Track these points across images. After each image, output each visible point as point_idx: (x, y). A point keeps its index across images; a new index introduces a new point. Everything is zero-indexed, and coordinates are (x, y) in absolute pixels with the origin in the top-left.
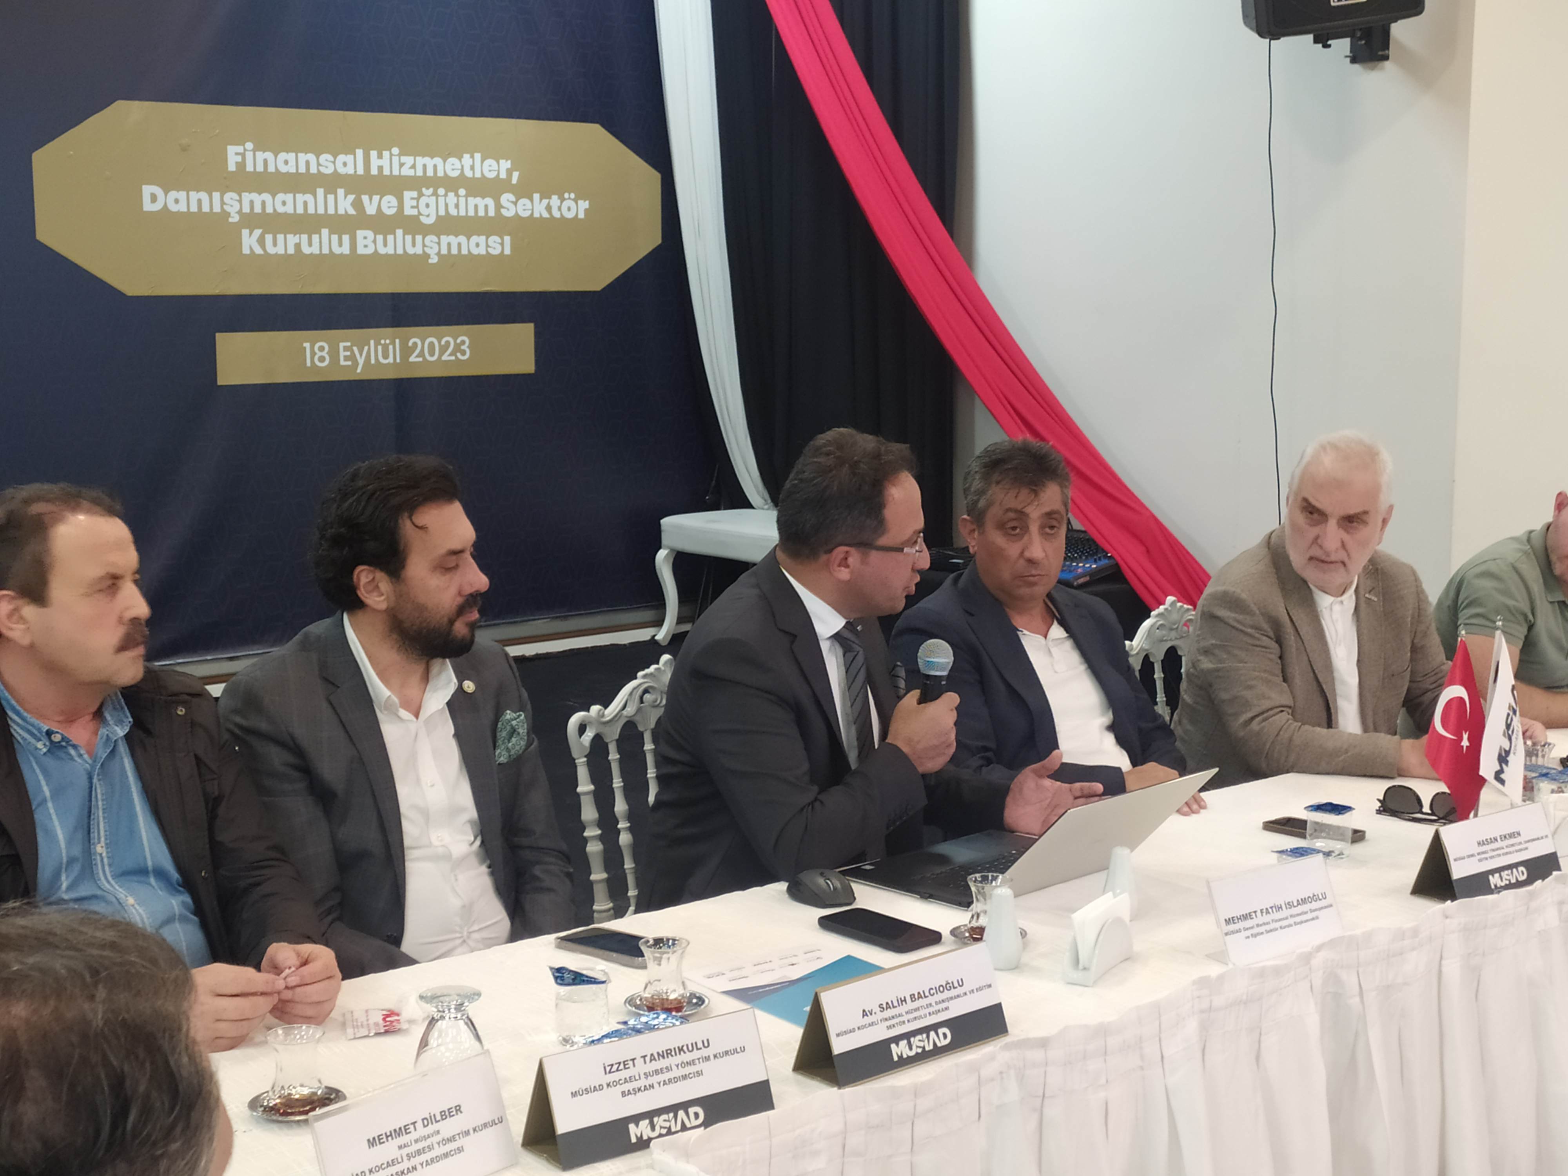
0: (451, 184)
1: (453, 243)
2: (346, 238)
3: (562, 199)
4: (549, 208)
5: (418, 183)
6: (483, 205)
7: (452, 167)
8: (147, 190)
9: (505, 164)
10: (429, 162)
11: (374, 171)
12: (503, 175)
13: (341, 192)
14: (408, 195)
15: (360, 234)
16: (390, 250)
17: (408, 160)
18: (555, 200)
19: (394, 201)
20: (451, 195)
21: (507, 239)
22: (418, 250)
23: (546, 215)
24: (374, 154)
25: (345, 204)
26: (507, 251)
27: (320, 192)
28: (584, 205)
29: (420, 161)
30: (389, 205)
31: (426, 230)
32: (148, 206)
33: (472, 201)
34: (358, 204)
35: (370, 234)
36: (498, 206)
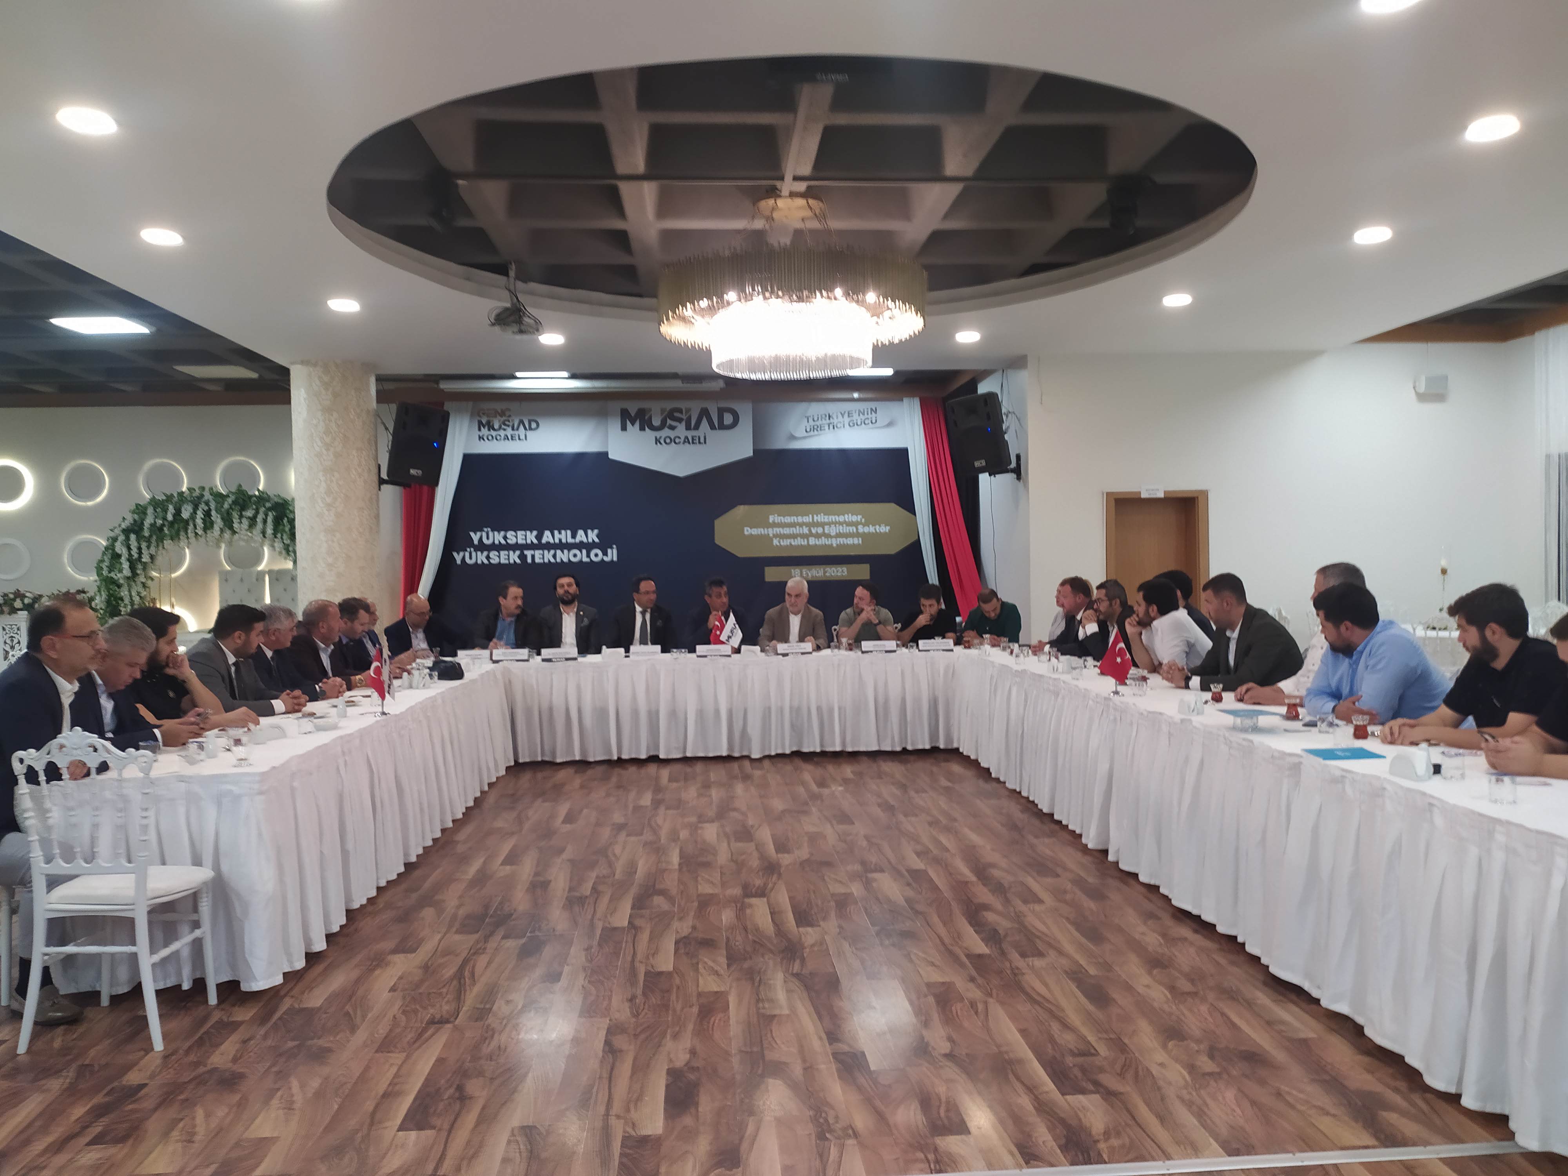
0: (840, 523)
1: (841, 541)
2: (806, 540)
3: (880, 526)
4: (875, 529)
5: (829, 524)
6: (852, 529)
7: (841, 519)
8: (746, 529)
9: (860, 517)
10: (833, 517)
11: (815, 521)
12: (859, 520)
13: (804, 527)
14: (826, 528)
15: (810, 539)
16: (820, 543)
17: (826, 517)
18: (877, 527)
19: (822, 529)
20: (841, 526)
21: (860, 539)
22: (830, 543)
23: (874, 531)
24: (815, 516)
25: (806, 530)
26: (860, 542)
27: (798, 527)
28: (888, 528)
29: (830, 517)
30: (820, 530)
31: (831, 537)
32: (746, 533)
33: (848, 528)
34: (810, 531)
35: (813, 539)
36: (857, 529)
